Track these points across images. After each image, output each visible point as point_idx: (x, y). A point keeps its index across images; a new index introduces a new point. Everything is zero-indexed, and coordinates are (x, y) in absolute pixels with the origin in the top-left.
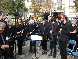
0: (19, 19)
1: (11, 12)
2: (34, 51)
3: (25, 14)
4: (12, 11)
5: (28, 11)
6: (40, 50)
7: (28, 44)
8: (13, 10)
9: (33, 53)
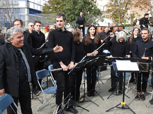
0: (91, 28)
1: (70, 17)
2: (118, 91)
3: (96, 21)
4: (72, 15)
5: (103, 16)
6: (131, 92)
7: (104, 78)
8: (74, 13)
9: (116, 95)
